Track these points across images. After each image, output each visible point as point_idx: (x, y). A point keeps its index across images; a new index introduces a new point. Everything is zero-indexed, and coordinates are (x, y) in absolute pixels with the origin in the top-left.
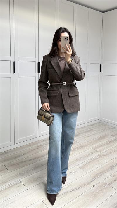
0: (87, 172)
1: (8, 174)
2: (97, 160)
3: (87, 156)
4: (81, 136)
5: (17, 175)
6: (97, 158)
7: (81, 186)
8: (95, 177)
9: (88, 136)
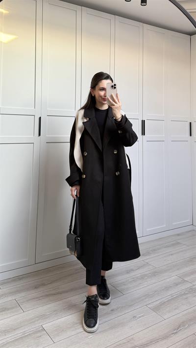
0: (165, 317)
1: (21, 315)
2: (185, 297)
3: (167, 288)
4: (157, 255)
5: (37, 317)
6: (185, 294)
7: (151, 342)
8: (179, 327)
9: (171, 253)
